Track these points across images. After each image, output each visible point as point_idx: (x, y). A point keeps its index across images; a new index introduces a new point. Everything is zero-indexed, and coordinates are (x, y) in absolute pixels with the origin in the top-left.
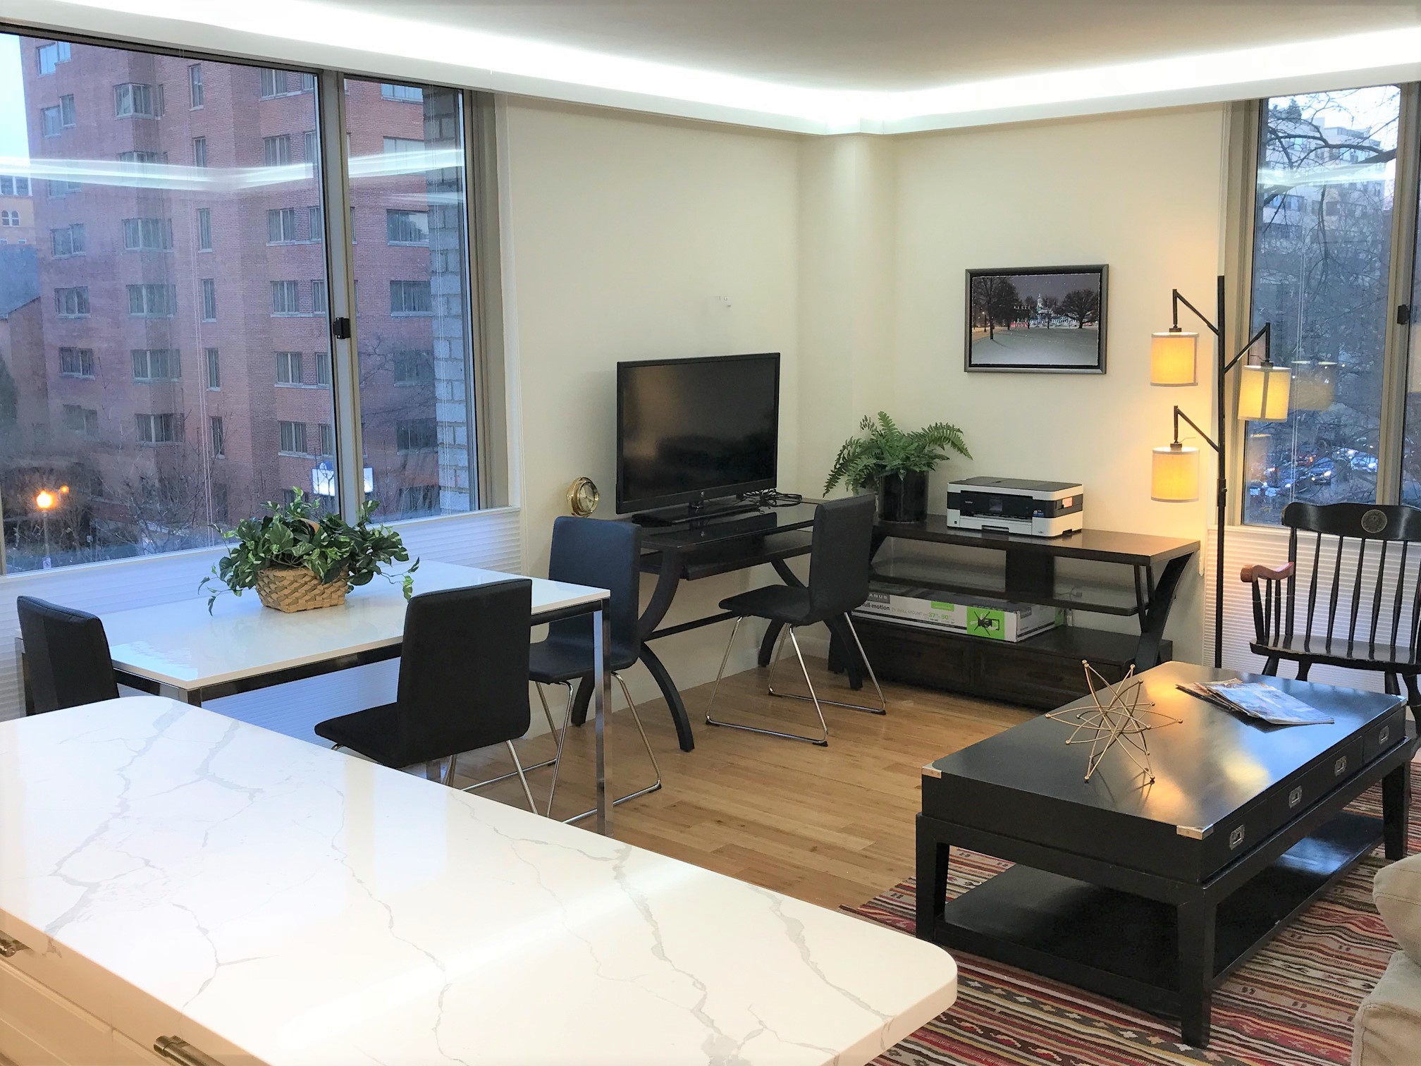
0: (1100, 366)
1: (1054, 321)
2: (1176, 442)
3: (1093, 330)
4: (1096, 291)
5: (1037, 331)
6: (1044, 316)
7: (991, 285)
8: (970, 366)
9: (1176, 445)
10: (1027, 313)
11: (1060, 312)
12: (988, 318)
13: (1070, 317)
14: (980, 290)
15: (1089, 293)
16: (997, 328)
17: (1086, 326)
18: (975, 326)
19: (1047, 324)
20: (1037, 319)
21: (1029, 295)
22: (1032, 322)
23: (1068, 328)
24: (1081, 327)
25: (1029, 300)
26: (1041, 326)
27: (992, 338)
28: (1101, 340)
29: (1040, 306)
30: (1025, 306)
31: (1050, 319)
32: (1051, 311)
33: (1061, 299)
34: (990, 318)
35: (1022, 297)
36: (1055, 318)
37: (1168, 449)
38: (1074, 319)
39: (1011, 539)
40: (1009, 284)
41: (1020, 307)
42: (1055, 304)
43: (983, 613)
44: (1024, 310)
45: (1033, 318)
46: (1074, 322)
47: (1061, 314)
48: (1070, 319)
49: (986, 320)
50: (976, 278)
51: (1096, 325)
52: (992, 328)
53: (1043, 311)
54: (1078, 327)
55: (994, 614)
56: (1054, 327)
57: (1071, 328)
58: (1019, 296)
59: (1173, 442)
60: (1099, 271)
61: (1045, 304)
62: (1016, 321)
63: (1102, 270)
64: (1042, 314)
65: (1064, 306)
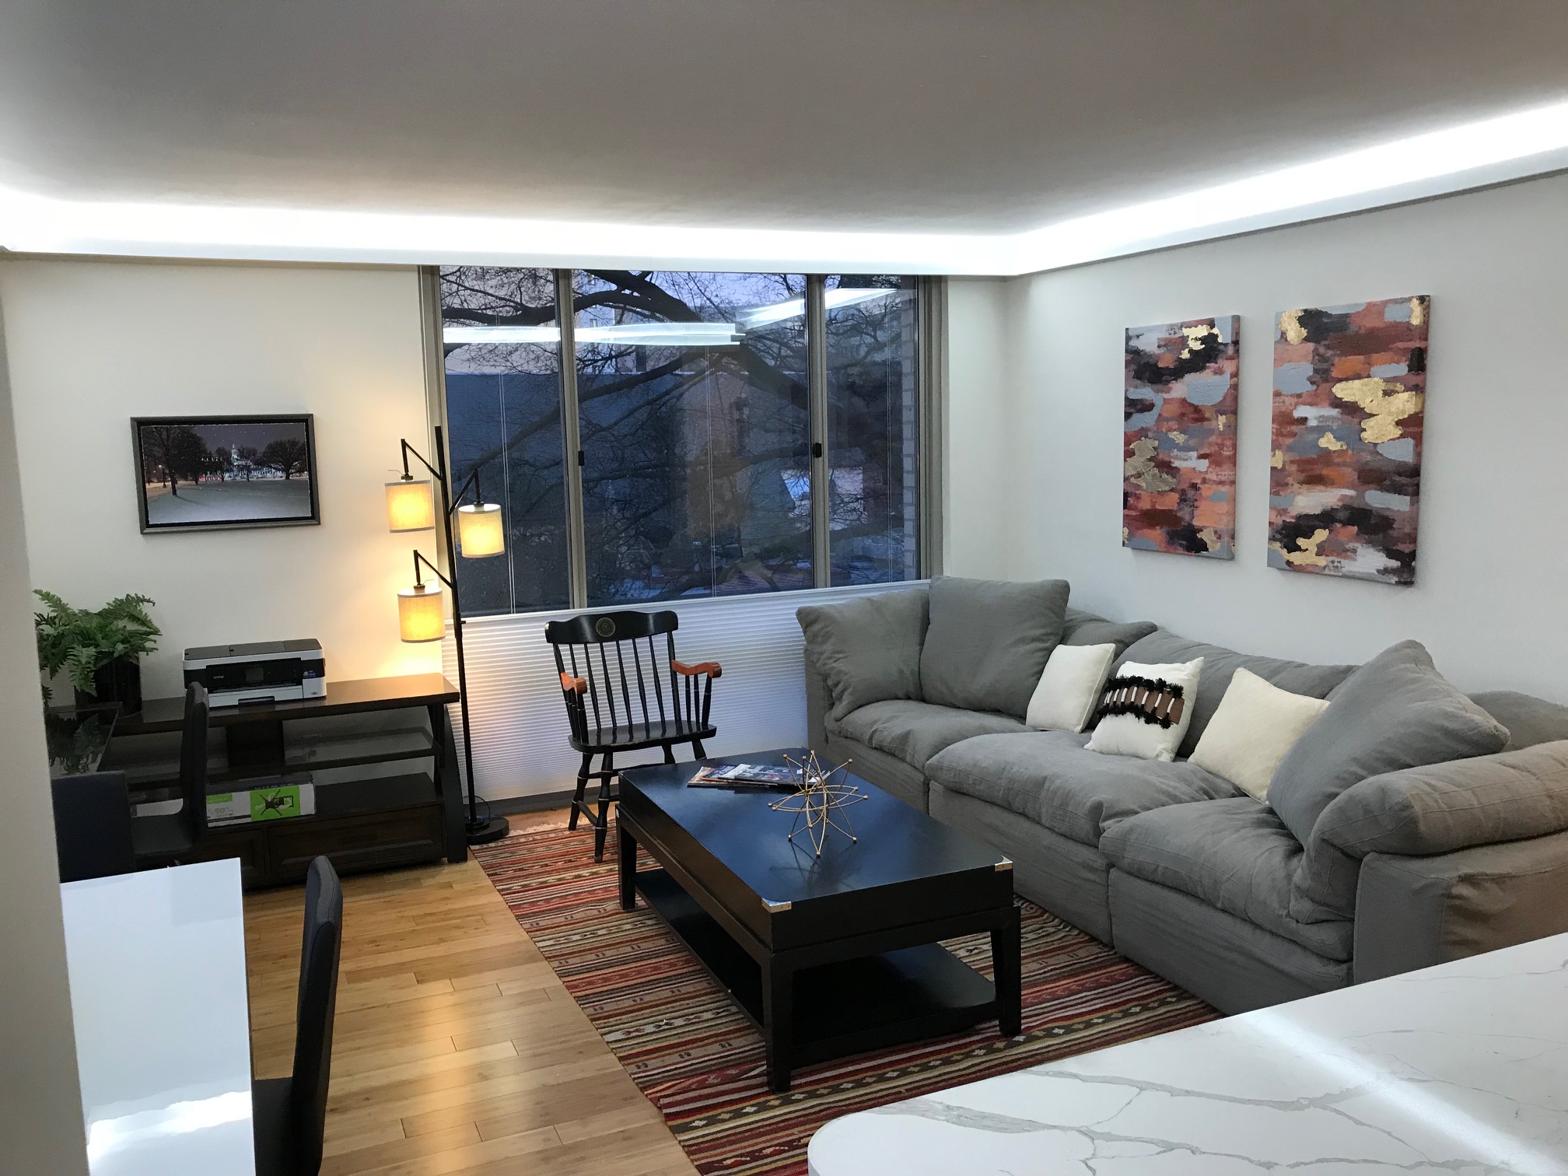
0: (314, 518)
1: (254, 473)
2: (419, 584)
3: (302, 481)
4: (302, 442)
5: (234, 484)
6: (241, 468)
7: (168, 436)
8: (146, 525)
9: (420, 587)
10: (221, 464)
11: (261, 463)
12: (167, 472)
13: (274, 468)
14: (153, 441)
15: (294, 443)
16: (181, 483)
17: (294, 477)
18: (149, 482)
19: (245, 476)
20: (233, 471)
21: (220, 446)
22: (227, 475)
23: (272, 479)
24: (288, 478)
25: (220, 452)
26: (238, 478)
27: (174, 493)
28: (312, 490)
29: (236, 457)
30: (215, 458)
31: (249, 471)
32: (249, 463)
33: (261, 449)
34: (170, 471)
35: (211, 448)
36: (254, 470)
37: (412, 592)
38: (279, 470)
39: (278, 708)
40: (192, 434)
41: (210, 459)
42: (254, 455)
43: (271, 794)
44: (215, 462)
45: (228, 471)
46: (279, 474)
47: (263, 466)
48: (273, 471)
49: (164, 474)
50: (144, 428)
51: (305, 476)
52: (174, 482)
53: (240, 463)
54: (284, 478)
55: (285, 791)
56: (255, 479)
57: (277, 479)
58: (207, 447)
59: (416, 584)
60: (306, 421)
61: (242, 455)
62: (206, 474)
63: (307, 420)
64: (238, 466)
65: (264, 456)
